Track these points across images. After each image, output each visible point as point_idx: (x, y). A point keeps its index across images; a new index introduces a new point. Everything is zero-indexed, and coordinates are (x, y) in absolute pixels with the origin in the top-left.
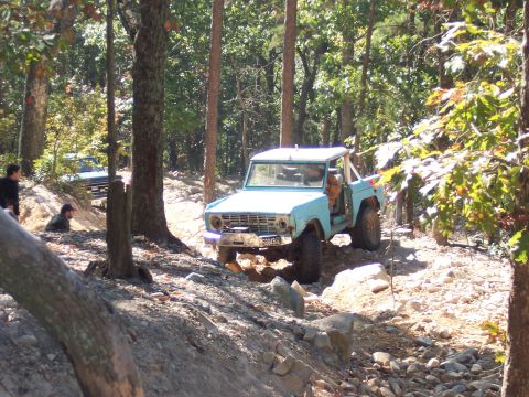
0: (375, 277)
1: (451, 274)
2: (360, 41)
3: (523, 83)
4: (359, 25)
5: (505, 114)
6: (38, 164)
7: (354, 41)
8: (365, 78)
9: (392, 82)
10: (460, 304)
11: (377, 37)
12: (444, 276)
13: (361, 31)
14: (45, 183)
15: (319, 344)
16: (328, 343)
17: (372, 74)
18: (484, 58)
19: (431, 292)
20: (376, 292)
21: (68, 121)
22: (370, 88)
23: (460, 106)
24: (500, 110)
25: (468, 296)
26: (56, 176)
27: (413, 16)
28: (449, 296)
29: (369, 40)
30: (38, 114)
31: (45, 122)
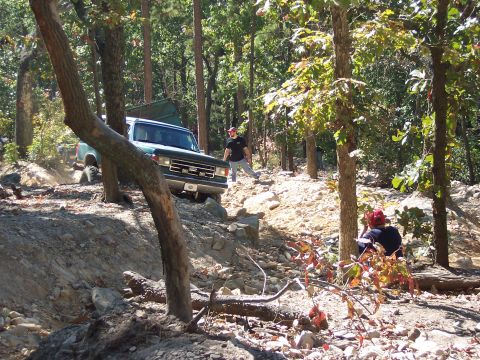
0: (270, 200)
1: (320, 194)
2: (247, 45)
3: (334, 56)
4: (245, 34)
5: (328, 73)
6: (31, 149)
7: (242, 45)
8: (252, 71)
9: (271, 71)
10: (328, 212)
11: (257, 41)
12: (316, 195)
13: (246, 38)
14: (37, 162)
15: (239, 235)
16: (245, 234)
17: (257, 67)
18: (315, 45)
19: (309, 206)
20: (272, 209)
21: (48, 117)
22: (256, 76)
23: (305, 71)
24: (325, 71)
25: (333, 206)
26: (44, 156)
27: (281, 25)
28: (320, 207)
29: (253, 44)
30: (26, 115)
31: (32, 120)
